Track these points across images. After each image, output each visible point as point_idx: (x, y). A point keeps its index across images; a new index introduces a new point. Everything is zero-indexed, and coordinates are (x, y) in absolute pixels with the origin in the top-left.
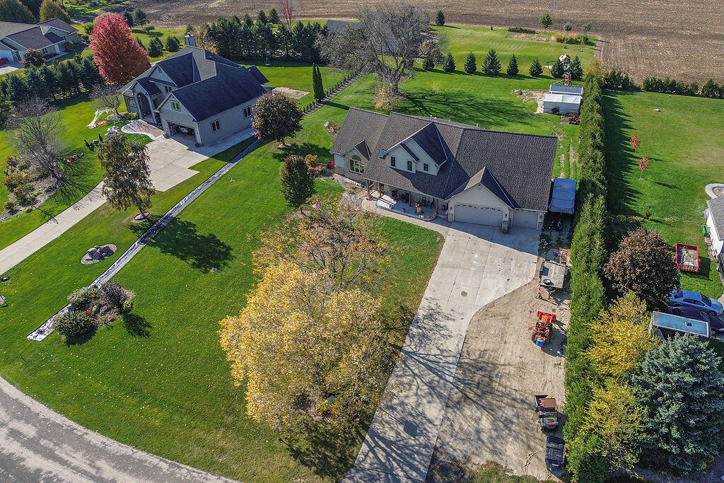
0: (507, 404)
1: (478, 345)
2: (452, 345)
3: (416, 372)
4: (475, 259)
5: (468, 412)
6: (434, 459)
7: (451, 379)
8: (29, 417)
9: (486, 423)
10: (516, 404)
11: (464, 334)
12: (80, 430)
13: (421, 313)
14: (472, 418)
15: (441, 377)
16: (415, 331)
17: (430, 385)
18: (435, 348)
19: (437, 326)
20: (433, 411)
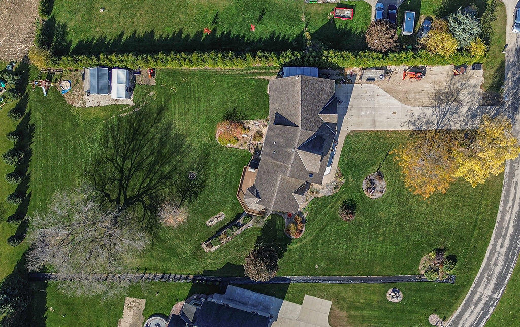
0: (454, 86)
1: (427, 101)
2: (429, 111)
3: (447, 121)
4: (366, 113)
5: (462, 98)
6: (484, 105)
7: (448, 108)
8: (495, 245)
9: (465, 92)
10: (453, 83)
11: (421, 108)
12: (497, 225)
13: (412, 128)
14: (464, 96)
15: (448, 111)
16: (424, 127)
17: (452, 114)
18: (433, 117)
19: (419, 119)
20: (464, 110)
